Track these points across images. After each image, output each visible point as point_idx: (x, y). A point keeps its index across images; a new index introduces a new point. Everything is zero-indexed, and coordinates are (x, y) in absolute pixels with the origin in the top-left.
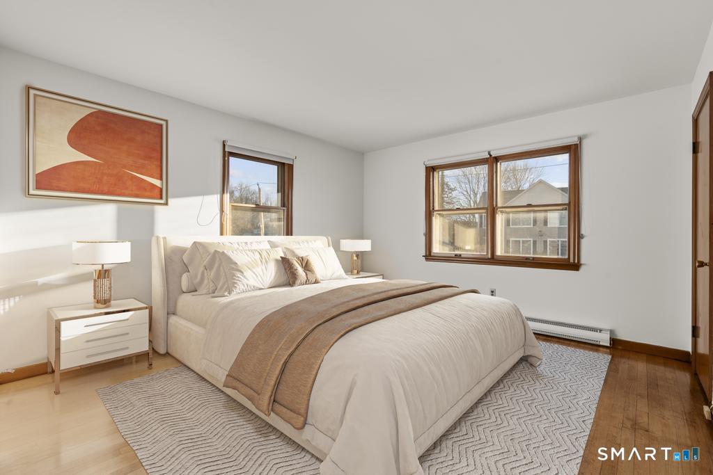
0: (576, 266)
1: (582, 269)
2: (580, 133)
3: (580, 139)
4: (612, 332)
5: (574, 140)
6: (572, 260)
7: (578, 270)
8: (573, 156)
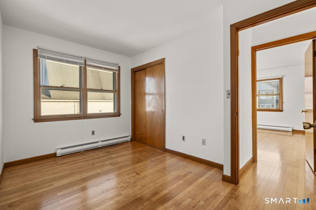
0: (282, 111)
1: (283, 111)
2: (283, 75)
3: (283, 76)
4: (292, 128)
5: (281, 77)
6: (280, 109)
7: (282, 112)
8: (280, 81)
